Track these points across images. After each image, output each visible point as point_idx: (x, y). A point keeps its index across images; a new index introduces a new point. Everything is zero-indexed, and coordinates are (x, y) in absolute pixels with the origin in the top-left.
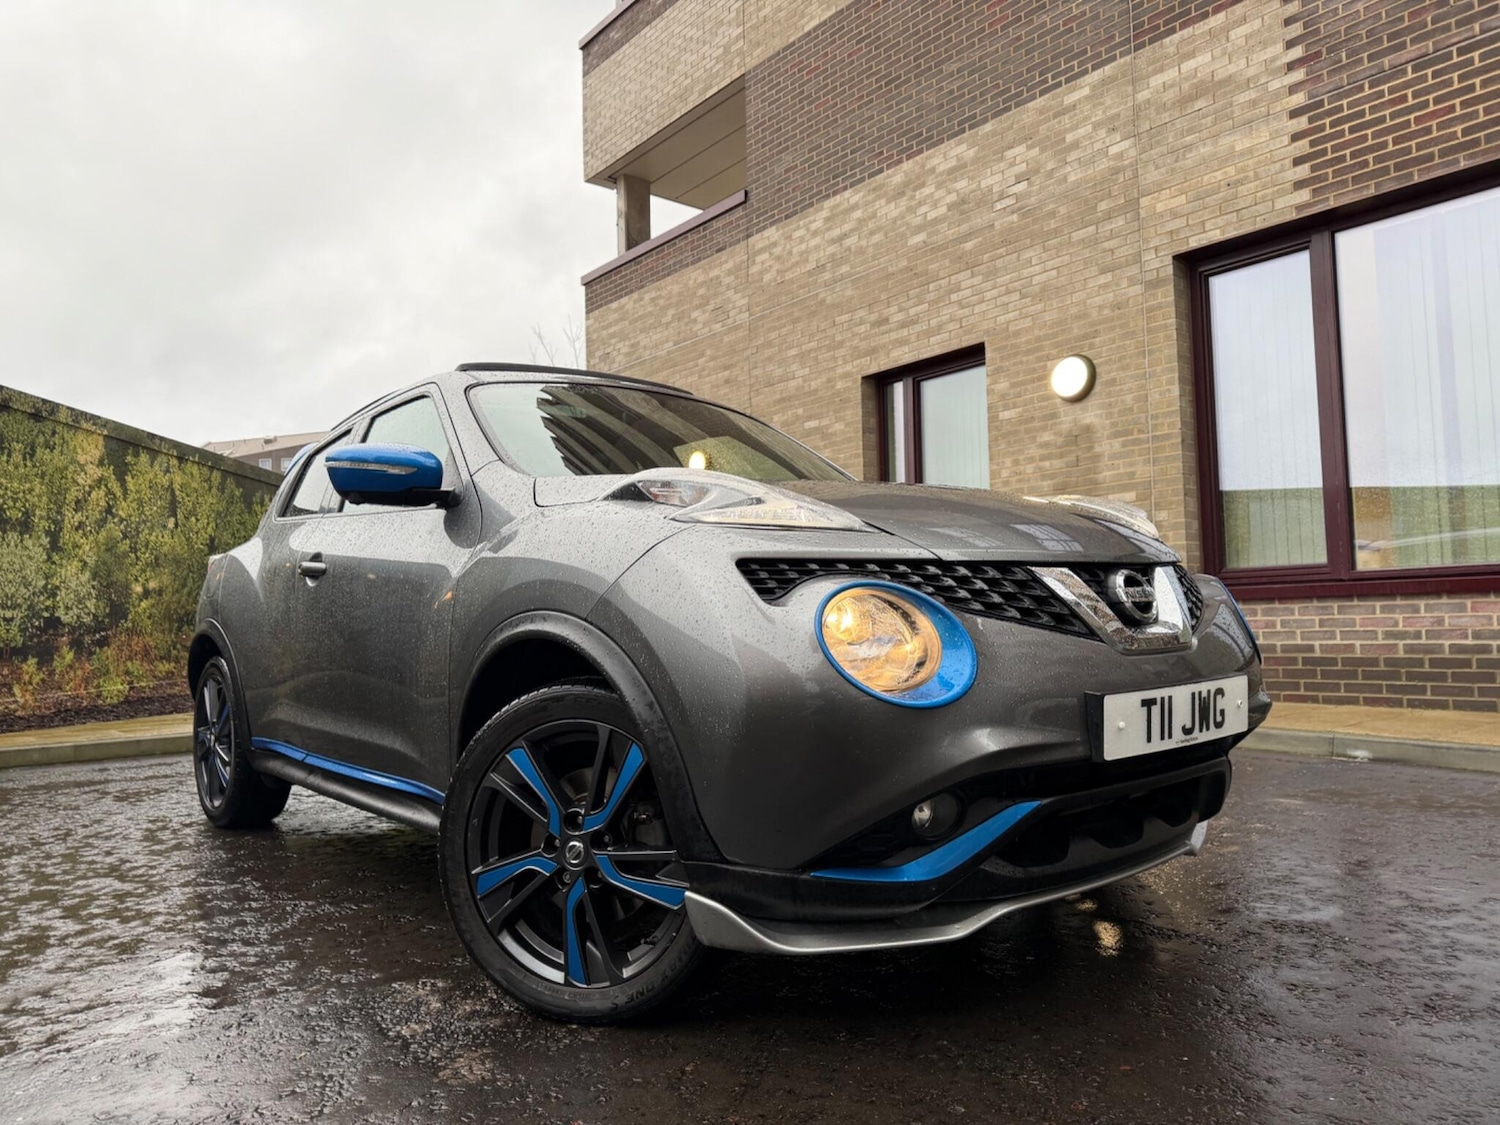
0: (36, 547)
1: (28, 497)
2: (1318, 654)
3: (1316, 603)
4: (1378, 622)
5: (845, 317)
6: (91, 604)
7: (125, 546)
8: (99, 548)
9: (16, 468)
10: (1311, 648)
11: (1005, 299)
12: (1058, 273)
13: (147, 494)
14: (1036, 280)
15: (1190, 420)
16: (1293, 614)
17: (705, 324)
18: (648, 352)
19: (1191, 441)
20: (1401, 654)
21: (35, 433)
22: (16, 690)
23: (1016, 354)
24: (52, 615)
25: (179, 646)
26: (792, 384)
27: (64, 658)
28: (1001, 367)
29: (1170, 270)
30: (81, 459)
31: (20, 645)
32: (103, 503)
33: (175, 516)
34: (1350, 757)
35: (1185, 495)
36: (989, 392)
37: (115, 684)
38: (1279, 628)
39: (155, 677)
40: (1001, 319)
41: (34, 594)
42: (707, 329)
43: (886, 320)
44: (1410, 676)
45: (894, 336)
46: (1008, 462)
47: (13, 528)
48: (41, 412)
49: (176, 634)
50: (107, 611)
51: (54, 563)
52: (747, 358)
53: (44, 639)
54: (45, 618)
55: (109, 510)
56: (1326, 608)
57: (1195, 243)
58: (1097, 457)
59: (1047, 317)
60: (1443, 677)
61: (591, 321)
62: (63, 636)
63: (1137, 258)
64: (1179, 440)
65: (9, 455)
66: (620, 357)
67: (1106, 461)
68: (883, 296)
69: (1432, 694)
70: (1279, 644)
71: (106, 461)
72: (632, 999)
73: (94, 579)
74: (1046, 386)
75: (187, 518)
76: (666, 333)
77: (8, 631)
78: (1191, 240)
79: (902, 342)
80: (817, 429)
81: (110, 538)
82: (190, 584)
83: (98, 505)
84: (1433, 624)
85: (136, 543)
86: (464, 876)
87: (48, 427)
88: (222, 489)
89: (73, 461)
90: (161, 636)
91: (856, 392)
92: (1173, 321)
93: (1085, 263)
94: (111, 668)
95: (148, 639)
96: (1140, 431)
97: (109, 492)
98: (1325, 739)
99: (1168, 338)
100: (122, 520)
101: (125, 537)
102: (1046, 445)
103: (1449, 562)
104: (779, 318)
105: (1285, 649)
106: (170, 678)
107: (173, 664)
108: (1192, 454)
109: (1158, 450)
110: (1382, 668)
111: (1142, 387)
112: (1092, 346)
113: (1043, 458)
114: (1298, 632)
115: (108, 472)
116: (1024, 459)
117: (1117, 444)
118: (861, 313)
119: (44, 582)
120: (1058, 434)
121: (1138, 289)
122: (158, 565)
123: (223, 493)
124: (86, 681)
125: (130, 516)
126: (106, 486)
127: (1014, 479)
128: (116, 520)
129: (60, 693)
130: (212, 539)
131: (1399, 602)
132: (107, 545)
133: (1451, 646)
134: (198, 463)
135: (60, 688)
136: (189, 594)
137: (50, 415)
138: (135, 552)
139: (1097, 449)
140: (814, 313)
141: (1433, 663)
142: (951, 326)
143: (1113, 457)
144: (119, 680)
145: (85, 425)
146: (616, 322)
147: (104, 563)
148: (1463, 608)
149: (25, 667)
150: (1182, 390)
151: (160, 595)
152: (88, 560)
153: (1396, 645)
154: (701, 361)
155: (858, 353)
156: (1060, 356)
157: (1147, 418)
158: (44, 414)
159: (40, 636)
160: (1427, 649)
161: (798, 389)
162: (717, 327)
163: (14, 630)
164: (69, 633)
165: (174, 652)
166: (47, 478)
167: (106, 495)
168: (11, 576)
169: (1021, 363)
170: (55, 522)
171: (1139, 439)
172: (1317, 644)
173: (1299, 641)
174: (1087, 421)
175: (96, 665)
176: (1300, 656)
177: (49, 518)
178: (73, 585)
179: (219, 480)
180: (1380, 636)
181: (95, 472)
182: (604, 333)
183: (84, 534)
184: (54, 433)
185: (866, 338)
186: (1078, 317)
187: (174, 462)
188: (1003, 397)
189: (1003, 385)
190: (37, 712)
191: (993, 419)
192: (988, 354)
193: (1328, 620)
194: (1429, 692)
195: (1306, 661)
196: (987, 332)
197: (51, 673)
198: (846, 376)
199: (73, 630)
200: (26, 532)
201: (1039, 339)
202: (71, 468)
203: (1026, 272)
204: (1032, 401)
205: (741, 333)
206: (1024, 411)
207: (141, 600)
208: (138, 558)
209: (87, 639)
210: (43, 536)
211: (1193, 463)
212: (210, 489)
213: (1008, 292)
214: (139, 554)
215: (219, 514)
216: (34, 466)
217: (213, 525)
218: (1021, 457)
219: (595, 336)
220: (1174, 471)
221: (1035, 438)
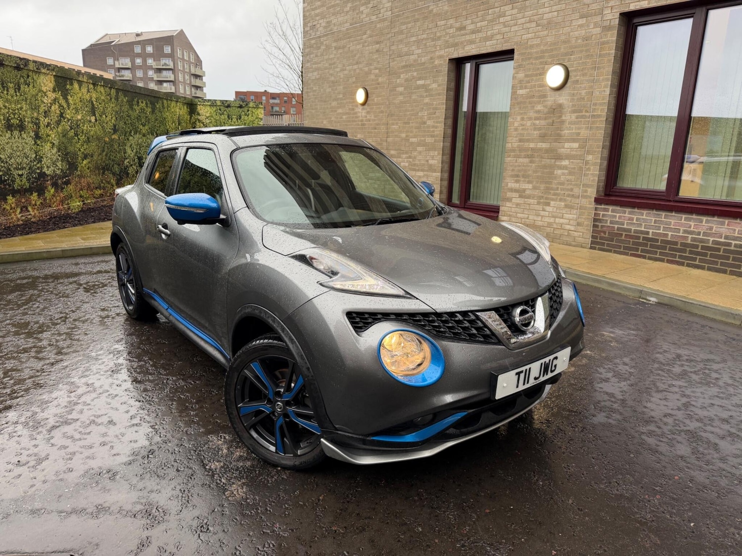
0: (28, 138)
1: (20, 112)
2: (650, 236)
3: (654, 212)
4: (682, 225)
5: (443, 23)
6: (59, 164)
7: (72, 133)
8: (59, 135)
9: (12, 97)
10: (648, 233)
11: (528, 25)
12: (558, 14)
13: (79, 105)
14: (546, 16)
15: (613, 107)
16: (643, 215)
17: (367, 15)
18: (336, 28)
19: (611, 119)
20: (689, 241)
21: (18, 77)
22: (30, 209)
23: (529, 59)
24: (41, 171)
25: (104, 181)
26: (412, 57)
27: (50, 192)
28: (521, 65)
29: (617, 21)
30: (44, 89)
31: (28, 187)
32: (58, 112)
33: (95, 115)
34: (647, 300)
35: (603, 148)
36: (514, 78)
37: (76, 202)
38: (635, 221)
39: (94, 197)
40: (525, 37)
41: (31, 161)
42: (368, 19)
43: (464, 28)
44: (691, 252)
45: (468, 37)
46: (519, 118)
47: (16, 129)
48: (20, 65)
49: (102, 176)
50: (67, 167)
51: (38, 145)
52: (389, 39)
53: (39, 183)
54: (38, 173)
55: (61, 115)
56: (659, 215)
57: (633, 7)
58: (563, 122)
59: (549, 39)
60: (705, 255)
61: (306, 5)
62: (48, 181)
63: (601, 12)
64: (605, 119)
65: (8, 91)
66: (321, 29)
67: (567, 125)
68: (464, 13)
69: (699, 262)
70: (633, 229)
71: (57, 89)
72: (301, 464)
73: (59, 152)
74: (543, 79)
75: (101, 116)
76: (346, 17)
77: (21, 180)
78: (631, 5)
79: (471, 42)
80: (423, 86)
81: (64, 130)
82: (106, 150)
83: (56, 113)
84: (707, 229)
85: (77, 131)
86: (235, 407)
87: (25, 73)
88: (117, 99)
89: (40, 91)
90: (95, 177)
91: (445, 68)
92: (613, 51)
93: (573, 11)
94: (73, 195)
95: (89, 179)
96: (587, 111)
97: (61, 106)
98: (638, 290)
99: (609, 61)
100: (69, 120)
101: (71, 129)
102: (538, 112)
103: (724, 198)
104: (407, 17)
105: (636, 231)
106: (102, 197)
107: (102, 191)
108: (610, 126)
109: (593, 123)
110: (679, 246)
111: (591, 87)
112: (569, 60)
113: (536, 119)
114: (643, 224)
115: (58, 95)
116: (527, 118)
117: (574, 116)
118: (451, 21)
119: (35, 155)
120: (545, 106)
121: (598, 30)
122: (89, 142)
123: (118, 101)
124: (62, 202)
125: (73, 117)
126: (58, 102)
127: (521, 128)
128: (66, 120)
129: (50, 209)
130: (115, 126)
131: (694, 216)
132: (63, 133)
133: (713, 241)
134: (103, 86)
135: (50, 206)
136: (106, 155)
137: (25, 67)
138: (77, 136)
139: (564, 118)
140: (426, 18)
141: (703, 248)
142: (499, 37)
143: (570, 123)
144: (77, 200)
145: (43, 71)
146: (320, 7)
147: (63, 143)
148: (723, 224)
149: (32, 198)
150: (611, 91)
151: (92, 157)
152: (55, 142)
153: (688, 237)
154: (365, 36)
155: (448, 45)
156: (553, 64)
157: (591, 104)
158: (22, 66)
159: (37, 182)
160: (702, 241)
161: (415, 61)
162: (374, 18)
163: (24, 180)
164: (50, 179)
165: (102, 185)
166: (28, 101)
167: (59, 107)
168: (18, 154)
169: (532, 64)
170: (36, 124)
171: (585, 115)
172: (651, 231)
173: (643, 229)
174: (561, 102)
175: (66, 194)
176: (642, 236)
177: (33, 122)
178: (49, 156)
179: (115, 93)
180: (681, 231)
181: (52, 96)
182: (313, 13)
183: (51, 129)
184: (28, 76)
185: (453, 37)
186: (565, 42)
187: (91, 86)
188: (521, 81)
189: (521, 75)
190: (41, 218)
191: (514, 93)
192: (516, 56)
193: (659, 220)
194: (697, 261)
195: (644, 238)
196: (516, 43)
197: (45, 199)
198: (441, 57)
199: (52, 178)
200: (22, 130)
201: (543, 52)
202: (40, 94)
203: (541, 11)
204: (535, 86)
205: (386, 23)
206: (530, 91)
207: (83, 160)
208: (79, 139)
209: (60, 182)
210: (31, 132)
211: (609, 131)
212: (111, 99)
213: (530, 21)
214: (79, 137)
215: (117, 112)
216: (21, 95)
217: (114, 118)
218: (525, 117)
219: (308, 14)
220: (599, 135)
221: (533, 107)
